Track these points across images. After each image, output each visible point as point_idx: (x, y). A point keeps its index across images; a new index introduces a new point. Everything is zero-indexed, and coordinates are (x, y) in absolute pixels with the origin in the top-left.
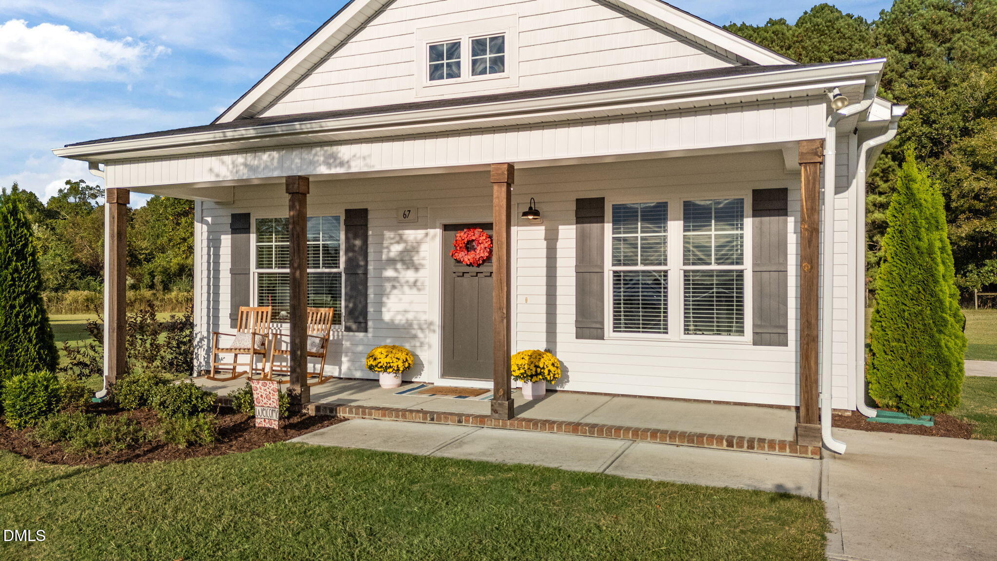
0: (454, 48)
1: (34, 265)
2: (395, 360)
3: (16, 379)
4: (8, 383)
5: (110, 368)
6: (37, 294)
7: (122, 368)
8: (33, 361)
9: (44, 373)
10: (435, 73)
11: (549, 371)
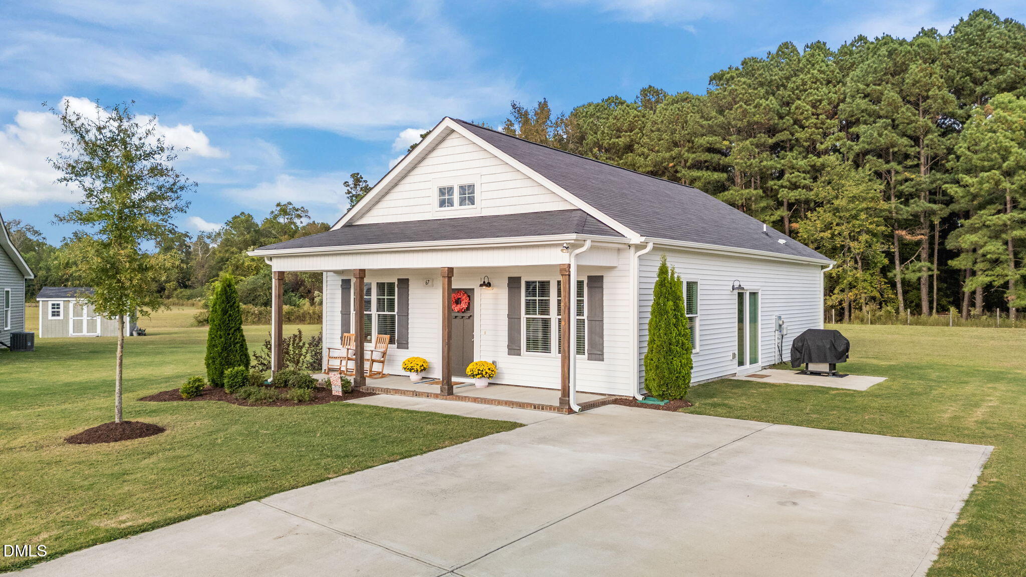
0: (450, 190)
1: (239, 313)
2: (416, 365)
3: (229, 370)
4: (226, 372)
5: (275, 366)
6: (240, 327)
7: (281, 365)
8: (238, 362)
9: (242, 368)
10: (442, 204)
11: (486, 373)
